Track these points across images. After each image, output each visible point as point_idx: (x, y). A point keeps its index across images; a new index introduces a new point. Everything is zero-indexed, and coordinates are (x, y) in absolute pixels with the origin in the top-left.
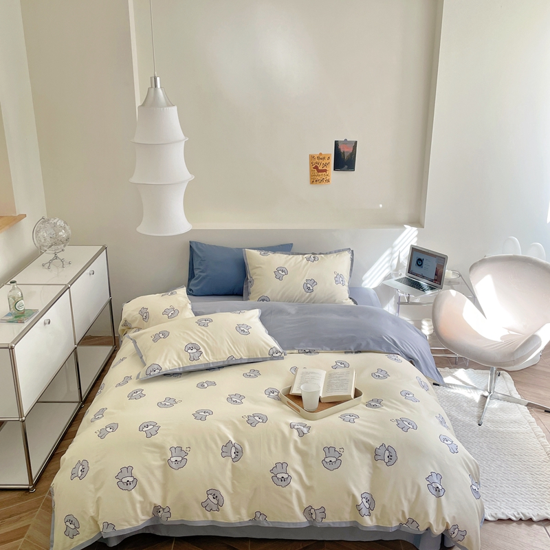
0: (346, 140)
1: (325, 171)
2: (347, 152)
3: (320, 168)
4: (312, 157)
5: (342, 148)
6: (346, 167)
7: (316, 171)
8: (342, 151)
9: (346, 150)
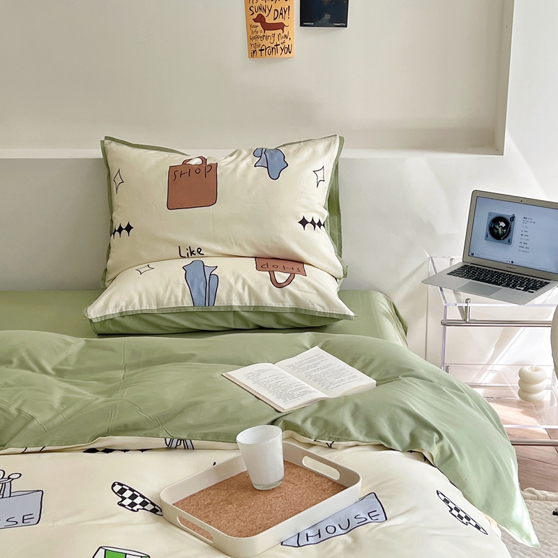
6: (327, 17)
7: (260, 28)
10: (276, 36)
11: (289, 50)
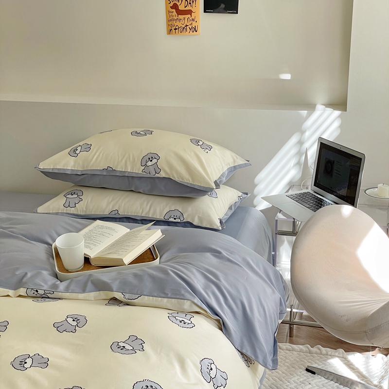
10: (186, 19)
11: (195, 30)
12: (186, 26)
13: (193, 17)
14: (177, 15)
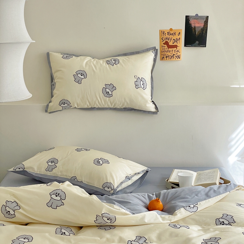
0: (197, 15)
1: (176, 46)
2: (198, 27)
3: (171, 44)
4: (162, 33)
5: (193, 23)
6: (197, 42)
8: (193, 26)
9: (197, 25)
10: (174, 51)
11: (179, 57)
12: (174, 55)
13: (178, 49)
14: (168, 48)
